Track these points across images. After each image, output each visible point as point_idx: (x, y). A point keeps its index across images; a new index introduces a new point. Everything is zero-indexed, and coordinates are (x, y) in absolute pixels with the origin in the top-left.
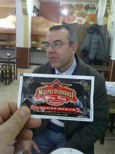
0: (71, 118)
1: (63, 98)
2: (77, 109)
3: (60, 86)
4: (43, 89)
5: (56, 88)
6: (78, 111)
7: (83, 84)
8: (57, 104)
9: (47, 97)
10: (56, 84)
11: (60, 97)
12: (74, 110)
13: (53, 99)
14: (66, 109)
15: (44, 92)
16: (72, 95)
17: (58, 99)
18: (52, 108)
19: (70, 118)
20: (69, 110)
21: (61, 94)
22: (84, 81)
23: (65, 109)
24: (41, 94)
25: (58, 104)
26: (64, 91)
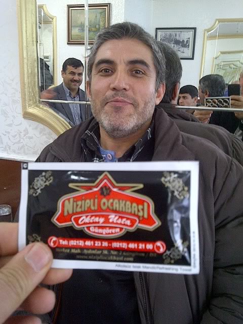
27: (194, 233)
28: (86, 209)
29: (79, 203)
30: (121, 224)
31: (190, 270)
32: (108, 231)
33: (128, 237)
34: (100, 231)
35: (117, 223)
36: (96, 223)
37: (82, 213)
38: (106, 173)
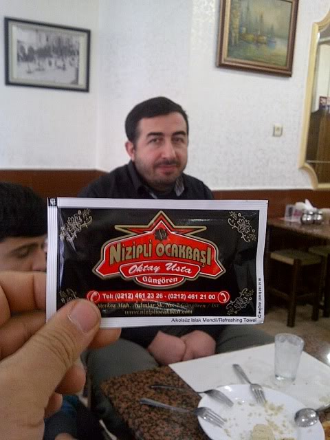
0: (205, 317)
1: (181, 266)
2: (222, 294)
3: (173, 233)
4: (122, 245)
5: (161, 240)
6: (225, 300)
7: (237, 225)
8: (166, 284)
9: (136, 266)
10: (161, 229)
11: (174, 264)
12: (212, 297)
13: (153, 272)
14: (191, 297)
15: (126, 252)
16: (206, 256)
17: (168, 269)
18: (150, 296)
19: (201, 318)
20: (199, 297)
21: (177, 256)
22: (240, 215)
23: (189, 297)
24: (118, 260)
25: (169, 283)
26: (184, 247)
27: (260, 279)
28: (138, 256)
29: (129, 249)
30: (180, 273)
31: (255, 320)
32: (164, 281)
33: (187, 287)
34: (155, 281)
35: (175, 272)
36: (150, 272)
37: (132, 261)
38: (161, 212)
